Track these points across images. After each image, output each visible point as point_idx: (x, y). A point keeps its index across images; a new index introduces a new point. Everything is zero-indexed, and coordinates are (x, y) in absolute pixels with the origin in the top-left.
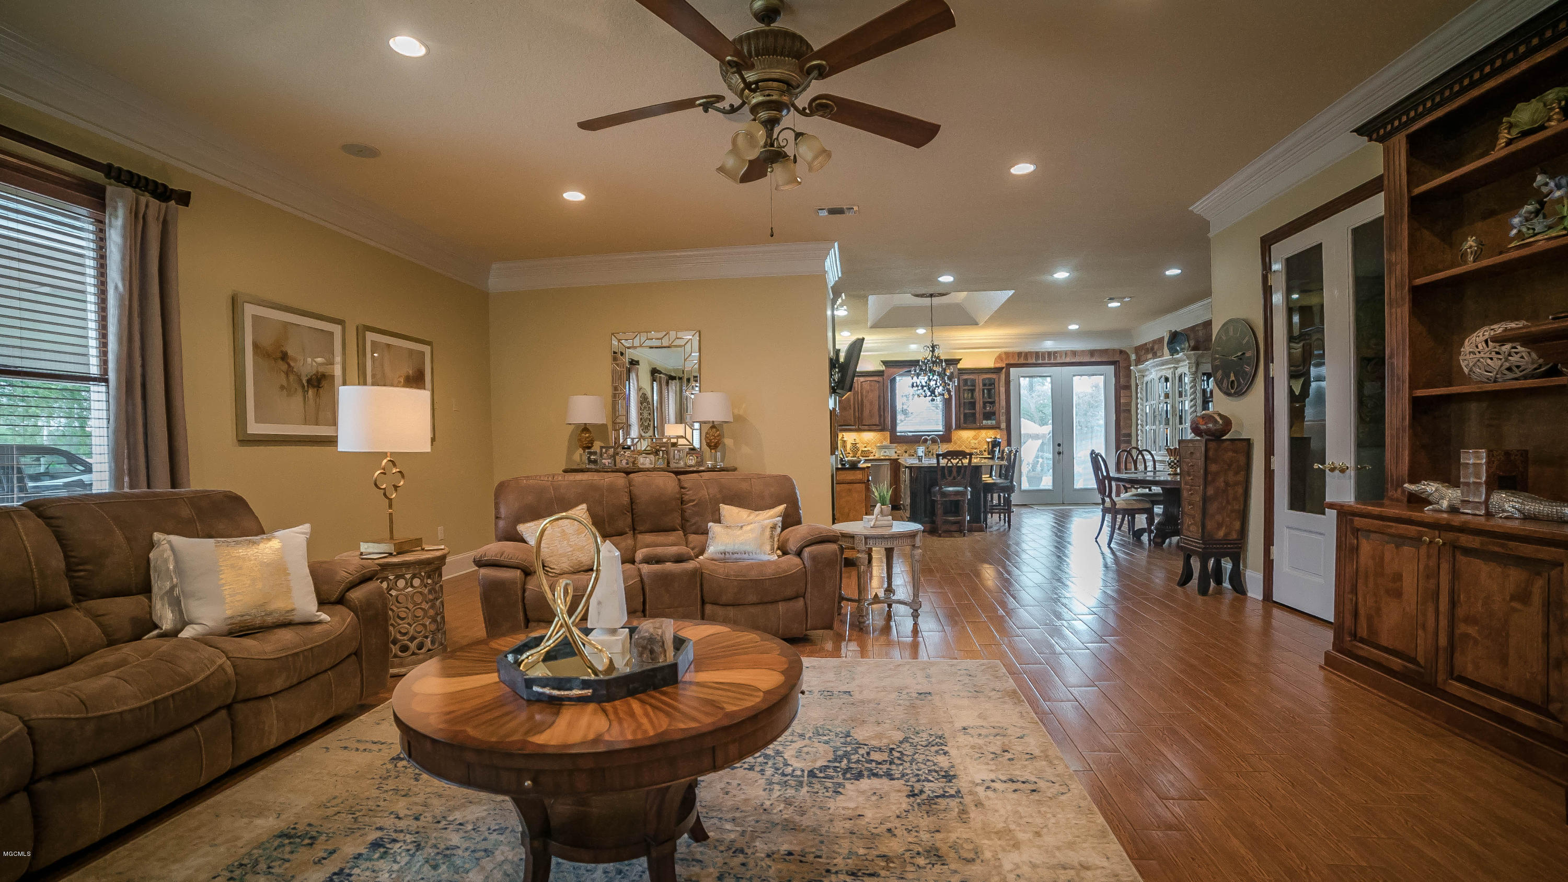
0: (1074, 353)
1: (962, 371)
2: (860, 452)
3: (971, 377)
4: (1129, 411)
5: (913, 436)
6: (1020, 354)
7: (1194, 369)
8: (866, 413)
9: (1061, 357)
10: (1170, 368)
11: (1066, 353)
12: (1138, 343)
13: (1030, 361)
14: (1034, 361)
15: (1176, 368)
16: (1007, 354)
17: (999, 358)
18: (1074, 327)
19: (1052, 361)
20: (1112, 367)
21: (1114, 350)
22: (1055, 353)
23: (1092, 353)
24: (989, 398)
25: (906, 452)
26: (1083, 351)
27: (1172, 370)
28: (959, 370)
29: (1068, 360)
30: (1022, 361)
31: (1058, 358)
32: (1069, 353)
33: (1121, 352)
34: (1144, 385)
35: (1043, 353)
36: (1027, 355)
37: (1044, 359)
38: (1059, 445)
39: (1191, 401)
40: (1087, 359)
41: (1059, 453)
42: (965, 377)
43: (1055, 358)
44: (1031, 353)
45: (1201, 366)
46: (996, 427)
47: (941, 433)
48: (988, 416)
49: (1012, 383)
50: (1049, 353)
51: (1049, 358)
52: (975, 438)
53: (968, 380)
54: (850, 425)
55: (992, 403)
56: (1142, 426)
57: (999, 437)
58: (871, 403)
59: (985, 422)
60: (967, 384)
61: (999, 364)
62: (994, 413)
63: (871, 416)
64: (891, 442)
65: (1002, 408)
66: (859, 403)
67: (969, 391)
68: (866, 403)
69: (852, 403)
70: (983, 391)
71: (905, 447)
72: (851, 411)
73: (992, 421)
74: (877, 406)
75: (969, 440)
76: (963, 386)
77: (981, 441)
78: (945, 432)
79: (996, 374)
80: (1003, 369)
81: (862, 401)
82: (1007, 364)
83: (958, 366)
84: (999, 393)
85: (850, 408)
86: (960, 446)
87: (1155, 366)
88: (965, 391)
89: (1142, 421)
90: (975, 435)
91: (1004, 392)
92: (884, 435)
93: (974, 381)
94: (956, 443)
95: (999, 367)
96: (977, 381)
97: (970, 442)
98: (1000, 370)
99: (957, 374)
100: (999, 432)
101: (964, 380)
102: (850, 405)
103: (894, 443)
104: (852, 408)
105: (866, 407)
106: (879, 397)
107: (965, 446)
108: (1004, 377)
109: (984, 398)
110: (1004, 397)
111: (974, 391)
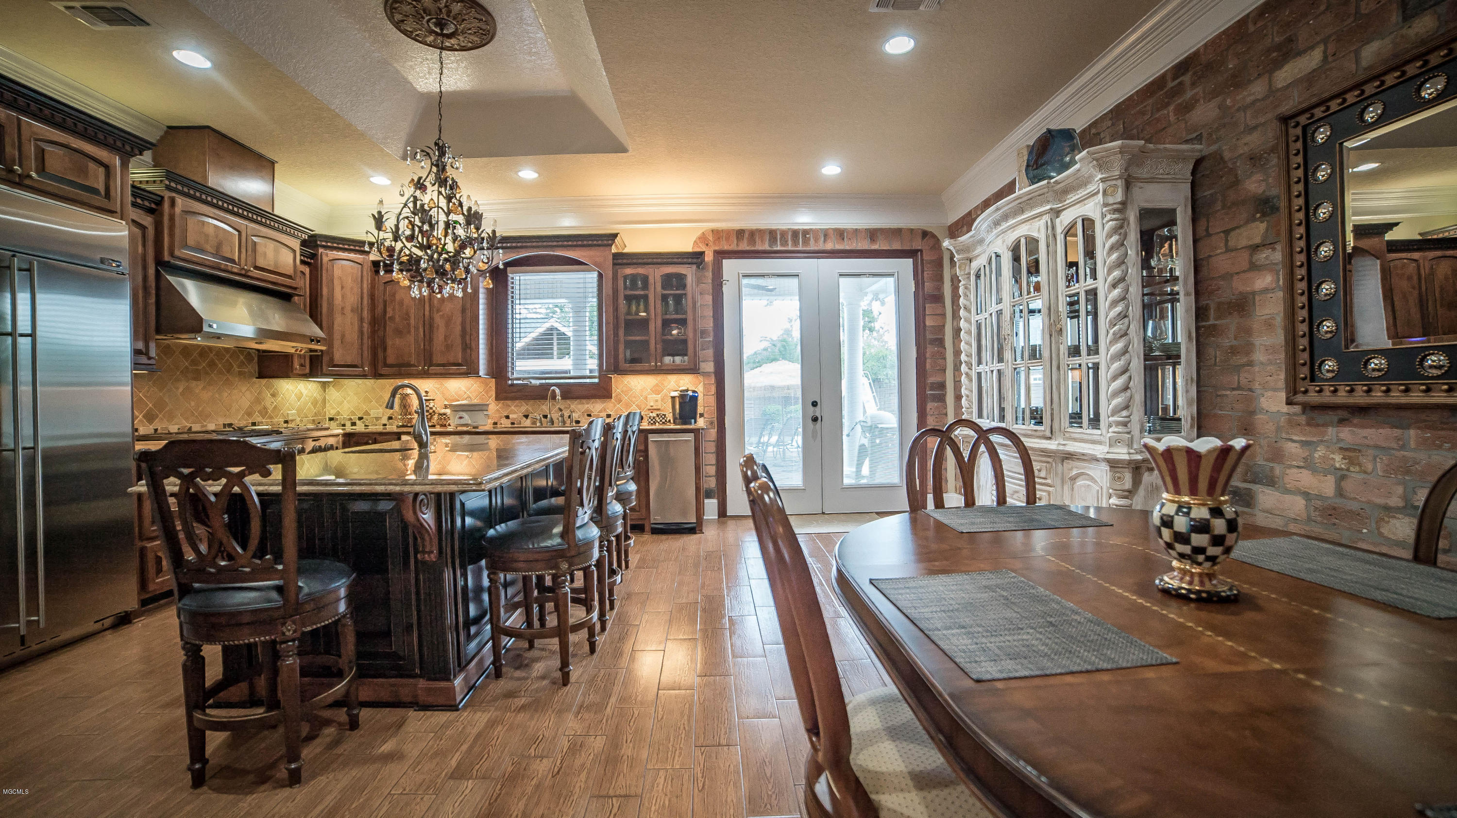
0: (841, 234)
1: (621, 259)
2: (436, 417)
3: (641, 270)
4: (941, 342)
5: (541, 385)
6: (740, 233)
7: (1119, 196)
8: (439, 336)
9: (816, 240)
10: (1040, 215)
11: (826, 234)
12: (954, 217)
13: (759, 247)
14: (766, 247)
15: (1057, 213)
16: (716, 233)
17: (703, 238)
18: (831, 169)
19: (800, 248)
20: (907, 264)
21: (911, 230)
22: (806, 232)
23: (873, 234)
24: (677, 313)
25: (526, 417)
26: (856, 231)
27: (1046, 218)
28: (616, 256)
29: (829, 246)
30: (744, 246)
31: (812, 241)
32: (831, 232)
33: (925, 234)
34: (973, 278)
35: (784, 233)
36: (753, 235)
37: (784, 242)
38: (815, 404)
40: (864, 245)
41: (815, 419)
42: (629, 271)
43: (806, 241)
44: (760, 231)
45: (1136, 191)
46: (693, 369)
47: (596, 380)
48: (678, 347)
49: (725, 289)
50: (795, 233)
51: (795, 242)
52: (656, 390)
53: (634, 278)
54: (409, 365)
55: (683, 322)
56: (969, 365)
57: (700, 389)
58: (448, 322)
59: (668, 360)
60: (634, 286)
61: (701, 248)
62: (685, 342)
63: (449, 347)
64: (498, 398)
65: (704, 333)
66: (427, 323)
67: (637, 298)
68: (439, 321)
69: (412, 322)
70: (665, 298)
71: (524, 407)
72: (411, 338)
73: (686, 358)
74: (458, 328)
75: (644, 394)
76: (625, 288)
77: (666, 395)
78: (600, 377)
79: (694, 267)
80: (709, 257)
81: (431, 318)
82: (717, 248)
83: (614, 250)
84: (694, 303)
85: (409, 332)
86: (628, 405)
87: (997, 223)
88: (628, 298)
89: (969, 355)
90: (657, 385)
91: (711, 303)
92: (487, 385)
93: (645, 279)
94: (620, 401)
95: (702, 254)
96: (651, 280)
97: (646, 398)
98: (695, 258)
99: (614, 264)
100: (701, 378)
101: (625, 277)
102: (409, 325)
103: (506, 399)
104: (412, 330)
105: (438, 329)
106: (464, 310)
107: (637, 406)
108: (709, 274)
109: (666, 312)
110: (709, 313)
111: (646, 298)
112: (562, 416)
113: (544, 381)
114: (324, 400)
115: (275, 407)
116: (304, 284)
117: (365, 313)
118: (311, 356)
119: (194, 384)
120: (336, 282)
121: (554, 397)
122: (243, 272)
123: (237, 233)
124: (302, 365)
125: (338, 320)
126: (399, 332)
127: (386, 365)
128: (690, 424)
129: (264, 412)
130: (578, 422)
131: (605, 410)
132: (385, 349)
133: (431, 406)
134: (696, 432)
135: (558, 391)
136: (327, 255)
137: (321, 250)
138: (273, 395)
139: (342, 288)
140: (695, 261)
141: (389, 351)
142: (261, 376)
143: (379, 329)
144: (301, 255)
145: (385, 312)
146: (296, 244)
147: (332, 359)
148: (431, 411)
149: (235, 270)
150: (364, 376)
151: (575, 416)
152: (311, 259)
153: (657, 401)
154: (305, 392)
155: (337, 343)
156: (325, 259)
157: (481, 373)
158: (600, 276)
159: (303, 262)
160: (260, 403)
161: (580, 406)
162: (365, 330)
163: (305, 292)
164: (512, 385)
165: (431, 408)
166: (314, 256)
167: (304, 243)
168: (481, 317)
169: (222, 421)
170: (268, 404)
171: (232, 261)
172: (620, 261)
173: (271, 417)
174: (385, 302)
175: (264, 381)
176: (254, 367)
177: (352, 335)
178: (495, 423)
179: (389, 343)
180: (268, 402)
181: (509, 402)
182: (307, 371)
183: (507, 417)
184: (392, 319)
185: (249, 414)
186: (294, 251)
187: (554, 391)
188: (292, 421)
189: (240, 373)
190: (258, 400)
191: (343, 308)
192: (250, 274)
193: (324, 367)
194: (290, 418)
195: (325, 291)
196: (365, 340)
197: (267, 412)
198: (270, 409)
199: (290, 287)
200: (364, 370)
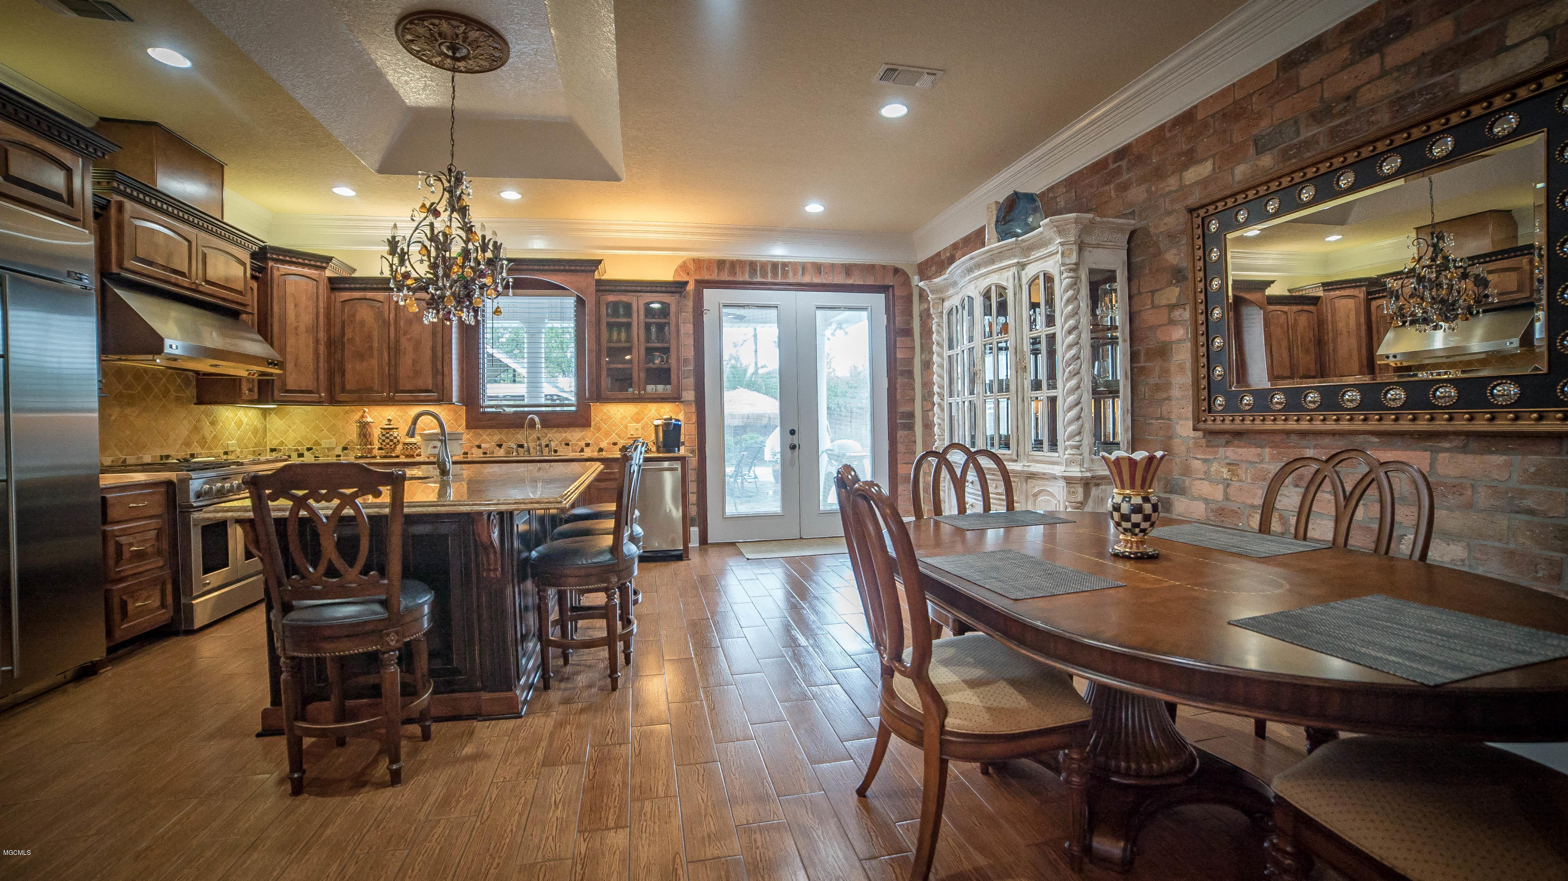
0: (818, 268)
1: (605, 287)
2: (400, 446)
3: (624, 298)
4: (910, 373)
5: (516, 413)
6: (721, 263)
7: (1074, 258)
8: (406, 361)
9: (795, 274)
10: (1009, 267)
11: (804, 267)
12: (923, 256)
13: (739, 278)
14: (747, 278)
15: (1023, 266)
16: (698, 262)
17: (684, 267)
18: (814, 208)
19: (779, 280)
20: (881, 297)
21: (884, 267)
22: (785, 265)
23: (848, 269)
24: (660, 342)
25: (500, 446)
26: (833, 266)
27: (1014, 270)
28: (599, 282)
29: (807, 279)
30: (725, 277)
31: (791, 274)
32: (809, 266)
33: (896, 271)
34: (945, 317)
35: (764, 265)
36: (734, 265)
37: (764, 275)
38: (793, 432)
39: (1070, 332)
40: (840, 279)
41: (793, 447)
42: (611, 298)
43: (785, 274)
44: (741, 263)
45: (1088, 252)
46: (675, 398)
47: (573, 408)
48: (662, 375)
49: (706, 318)
50: (775, 266)
51: (775, 275)
52: (637, 419)
53: (616, 305)
54: (370, 390)
55: (666, 350)
56: (941, 396)
57: (681, 417)
58: (417, 344)
59: (650, 388)
60: (616, 313)
61: (684, 278)
62: (668, 370)
63: (417, 373)
64: (469, 427)
65: (686, 361)
66: (392, 345)
67: (619, 325)
68: (406, 344)
69: (376, 345)
70: (648, 327)
71: (497, 436)
72: (374, 362)
73: (668, 387)
74: (429, 353)
75: (625, 422)
76: (608, 315)
77: (646, 424)
78: (578, 406)
79: (677, 295)
80: (691, 287)
81: (397, 341)
82: (698, 278)
83: (597, 276)
84: (678, 331)
85: (371, 356)
86: (607, 435)
87: (970, 270)
88: (610, 326)
89: (941, 387)
90: (638, 413)
91: (691, 332)
92: (456, 412)
93: (628, 307)
94: (599, 429)
95: (686, 283)
96: (635, 308)
97: (626, 427)
98: (677, 287)
99: (597, 291)
100: (682, 406)
101: (608, 304)
102: (371, 348)
103: (476, 428)
104: (376, 353)
105: (405, 353)
106: (434, 334)
107: (617, 434)
108: (690, 304)
109: (648, 340)
110: (690, 341)
111: (628, 326)
112: (540, 445)
113: (518, 409)
114: (265, 428)
115: (215, 437)
116: (252, 301)
117: (322, 335)
118: (259, 380)
119: (128, 411)
120: (289, 300)
121: (532, 425)
122: (194, 287)
123: (186, 243)
124: (251, 390)
125: (291, 341)
126: (361, 357)
127: (343, 390)
128: (674, 452)
129: (203, 442)
130: (556, 451)
131: (584, 439)
132: (343, 375)
133: (395, 435)
134: (682, 459)
135: (537, 419)
136: (279, 269)
137: (270, 264)
138: (213, 423)
139: (296, 305)
140: (679, 290)
141: (348, 376)
142: (200, 402)
143: (335, 353)
144: (252, 270)
145: (343, 334)
146: (246, 257)
147: (284, 384)
148: (395, 440)
149: (186, 285)
150: (319, 403)
151: (553, 444)
152: (260, 273)
153: (637, 429)
154: (245, 420)
155: (290, 366)
156: (276, 273)
157: (454, 400)
158: (580, 302)
159: (253, 277)
160: (199, 432)
161: (557, 435)
162: (321, 352)
163: (253, 309)
164: (484, 413)
165: (395, 438)
166: (262, 270)
167: (254, 255)
168: (454, 341)
169: (159, 452)
170: (207, 434)
171: (182, 274)
172: (603, 288)
173: (210, 448)
174: (343, 322)
175: (203, 407)
176: (191, 392)
177: (307, 358)
178: (466, 453)
179: (348, 366)
180: (207, 431)
181: (481, 431)
182: (256, 397)
183: (479, 447)
184: (351, 340)
185: (187, 444)
186: (244, 264)
187: (532, 419)
188: (232, 452)
189: (178, 399)
190: (196, 429)
191: (296, 328)
192: (201, 288)
193: (276, 392)
194: (231, 449)
195: (276, 308)
196: (321, 365)
197: (206, 442)
198: (209, 438)
199: (237, 303)
200: (321, 397)
